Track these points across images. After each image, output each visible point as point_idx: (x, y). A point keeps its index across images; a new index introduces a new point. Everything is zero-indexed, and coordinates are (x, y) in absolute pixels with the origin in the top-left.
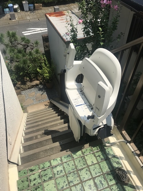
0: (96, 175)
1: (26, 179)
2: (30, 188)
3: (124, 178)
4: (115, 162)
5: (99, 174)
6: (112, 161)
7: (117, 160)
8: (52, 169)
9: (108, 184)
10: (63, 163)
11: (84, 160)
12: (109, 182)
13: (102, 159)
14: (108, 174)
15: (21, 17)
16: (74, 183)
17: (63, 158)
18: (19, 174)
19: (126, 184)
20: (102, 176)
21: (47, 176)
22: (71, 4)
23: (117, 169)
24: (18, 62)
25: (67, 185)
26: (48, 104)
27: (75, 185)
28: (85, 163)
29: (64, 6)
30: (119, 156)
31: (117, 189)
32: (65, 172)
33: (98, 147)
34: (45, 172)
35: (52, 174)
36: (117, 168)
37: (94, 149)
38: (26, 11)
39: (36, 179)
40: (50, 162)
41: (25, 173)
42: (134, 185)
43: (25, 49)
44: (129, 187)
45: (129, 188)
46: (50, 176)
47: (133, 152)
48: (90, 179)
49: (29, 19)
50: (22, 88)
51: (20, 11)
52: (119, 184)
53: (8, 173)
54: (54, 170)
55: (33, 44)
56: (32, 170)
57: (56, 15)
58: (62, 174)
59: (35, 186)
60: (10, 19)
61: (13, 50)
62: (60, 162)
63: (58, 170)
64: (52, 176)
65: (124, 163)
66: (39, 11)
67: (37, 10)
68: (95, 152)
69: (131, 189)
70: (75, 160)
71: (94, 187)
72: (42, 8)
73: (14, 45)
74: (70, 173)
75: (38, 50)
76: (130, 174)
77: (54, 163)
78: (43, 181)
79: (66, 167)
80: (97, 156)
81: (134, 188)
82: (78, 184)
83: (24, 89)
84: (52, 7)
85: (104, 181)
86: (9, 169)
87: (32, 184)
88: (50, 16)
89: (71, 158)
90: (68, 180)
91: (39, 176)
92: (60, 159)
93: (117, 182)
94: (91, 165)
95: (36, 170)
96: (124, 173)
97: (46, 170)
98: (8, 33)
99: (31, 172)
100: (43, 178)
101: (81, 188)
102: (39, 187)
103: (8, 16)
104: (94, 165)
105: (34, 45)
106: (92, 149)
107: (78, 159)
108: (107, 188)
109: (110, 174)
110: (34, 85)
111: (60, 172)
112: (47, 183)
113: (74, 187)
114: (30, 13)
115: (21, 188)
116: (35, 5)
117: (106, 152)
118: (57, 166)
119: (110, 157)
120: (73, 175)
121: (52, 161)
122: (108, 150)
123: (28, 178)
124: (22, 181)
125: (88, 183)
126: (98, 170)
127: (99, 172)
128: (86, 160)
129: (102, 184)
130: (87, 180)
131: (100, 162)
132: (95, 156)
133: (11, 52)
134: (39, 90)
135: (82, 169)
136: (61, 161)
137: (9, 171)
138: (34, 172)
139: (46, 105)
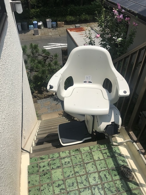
0: (101, 169)
1: (36, 165)
2: (39, 173)
3: (128, 175)
4: (121, 160)
5: (105, 169)
6: (118, 159)
7: (123, 159)
8: (60, 159)
9: (112, 179)
10: (71, 156)
11: (91, 155)
12: (113, 177)
13: (108, 156)
14: (113, 170)
15: (44, 33)
16: (80, 173)
17: (71, 151)
18: (30, 161)
19: (131, 181)
20: (107, 171)
21: (56, 164)
22: (91, 23)
23: (122, 167)
24: (37, 72)
25: (73, 174)
26: (62, 113)
27: (80, 176)
28: (92, 158)
29: (85, 24)
30: (125, 155)
31: (121, 184)
32: (72, 163)
33: (105, 145)
34: (54, 161)
35: (60, 164)
36: (123, 165)
37: (101, 146)
38: (49, 28)
39: (45, 166)
40: (59, 153)
41: (35, 160)
42: (138, 183)
43: (45, 60)
44: (133, 183)
45: (133, 185)
46: (58, 165)
47: (138, 150)
48: (95, 172)
49: (51, 35)
50: (38, 97)
51: (44, 28)
52: (123, 180)
53: (21, 159)
54: (62, 160)
55: (52, 56)
56: (42, 159)
57: (76, 30)
58: (69, 165)
59: (44, 172)
60: (34, 35)
61: (34, 61)
62: (68, 155)
63: (66, 161)
64: (60, 166)
65: (129, 162)
66: (61, 29)
67: (59, 27)
68: (102, 149)
69: (135, 185)
70: (82, 154)
71: (98, 179)
72: (64, 25)
73: (35, 56)
74: (77, 165)
75: (57, 62)
76: (134, 172)
77: (63, 155)
78: (51, 168)
79: (73, 159)
80: (103, 153)
81: (137, 186)
82: (83, 175)
83: (40, 98)
84: (74, 25)
85: (109, 176)
86: (22, 155)
87: (41, 170)
88: (70, 31)
89: (79, 152)
90: (74, 170)
91: (48, 164)
92: (68, 152)
93: (121, 178)
94: (97, 160)
95: (45, 159)
96: (128, 170)
97: (55, 159)
98: (31, 45)
99: (41, 160)
100: (52, 166)
101: (86, 178)
102: (47, 173)
103: (32, 32)
104: (100, 160)
105: (54, 58)
106: (100, 146)
107: (86, 153)
108: (111, 181)
109: (114, 170)
110: (50, 95)
111: (67, 163)
112: (55, 171)
113: (80, 177)
114: (52, 30)
115: (31, 172)
116: (58, 22)
117: (113, 150)
118: (66, 157)
119: (116, 155)
120: (79, 167)
121: (61, 153)
122: (115, 149)
123: (38, 165)
124: (32, 166)
125: (93, 175)
126: (103, 165)
127: (104, 167)
128: (93, 155)
129: (107, 178)
130: (93, 173)
131: (106, 159)
132: (101, 152)
133: (31, 62)
134: (54, 100)
135: (89, 163)
136: (69, 153)
137: (22, 157)
138: (43, 161)
139: (60, 114)
